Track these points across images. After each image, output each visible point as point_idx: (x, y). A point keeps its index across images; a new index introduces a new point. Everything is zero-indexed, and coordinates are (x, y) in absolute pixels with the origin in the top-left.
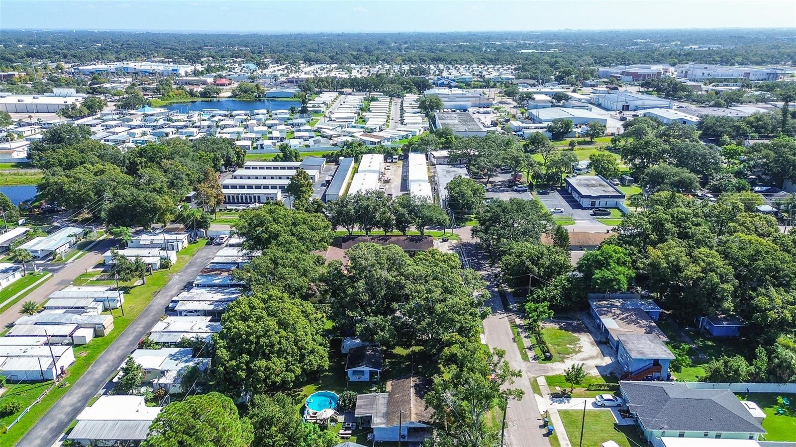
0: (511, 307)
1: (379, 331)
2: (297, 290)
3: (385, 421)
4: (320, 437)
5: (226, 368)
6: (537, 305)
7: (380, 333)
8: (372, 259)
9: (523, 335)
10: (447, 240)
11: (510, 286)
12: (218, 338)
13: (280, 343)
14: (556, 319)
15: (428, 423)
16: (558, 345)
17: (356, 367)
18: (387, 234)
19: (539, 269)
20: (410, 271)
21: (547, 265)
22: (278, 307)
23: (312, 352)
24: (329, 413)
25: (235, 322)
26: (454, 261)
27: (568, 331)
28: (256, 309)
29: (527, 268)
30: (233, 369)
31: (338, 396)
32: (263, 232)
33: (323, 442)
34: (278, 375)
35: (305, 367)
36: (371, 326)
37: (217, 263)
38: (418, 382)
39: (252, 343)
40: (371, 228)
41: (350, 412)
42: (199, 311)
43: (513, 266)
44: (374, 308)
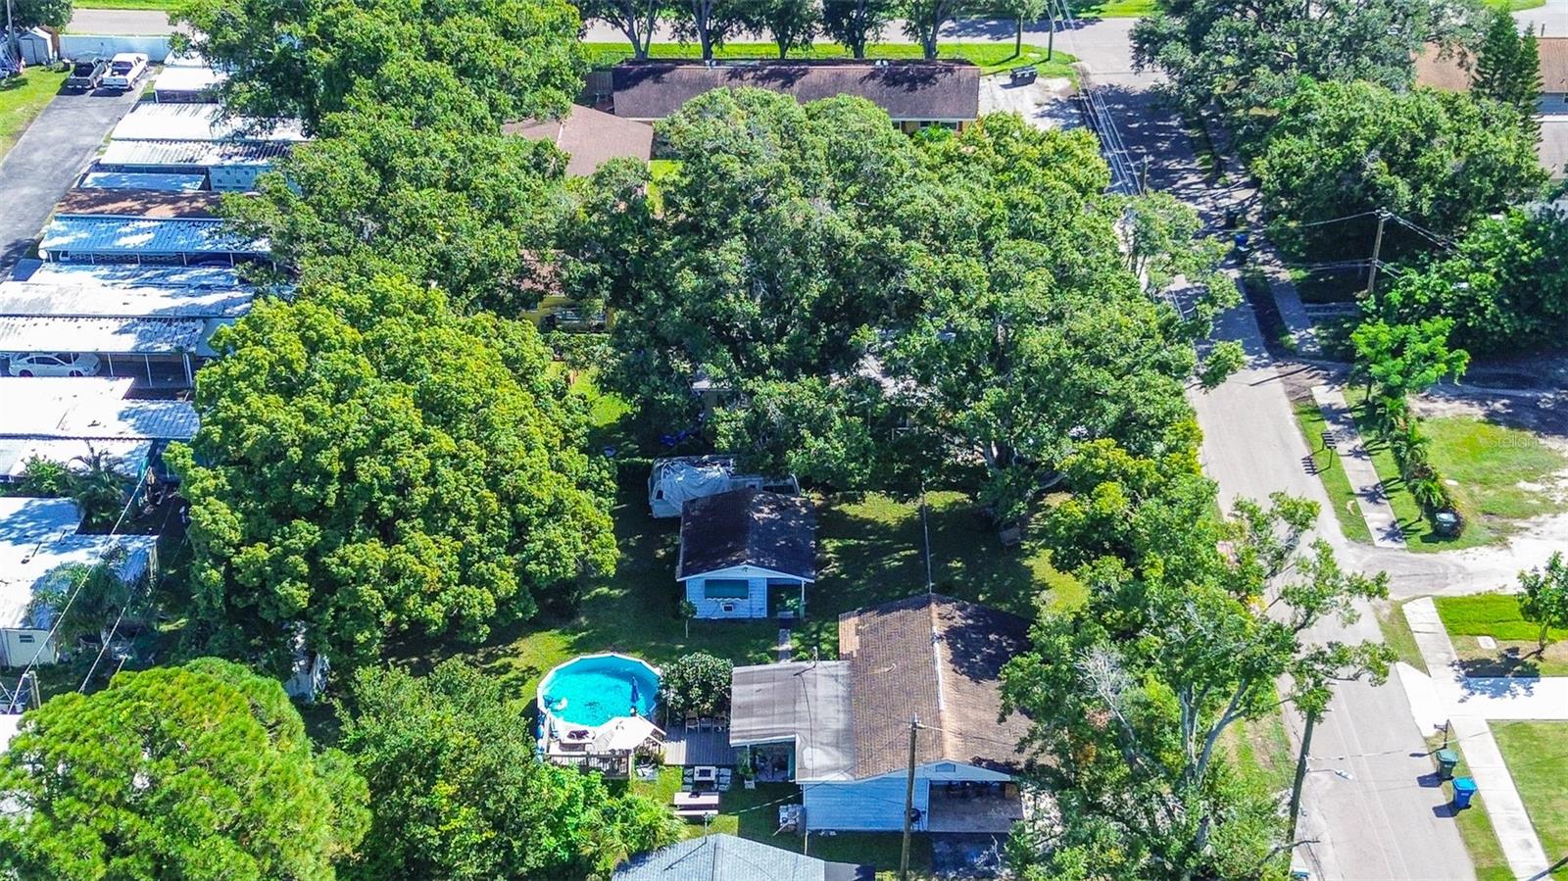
0: (1293, 338)
1: (806, 433)
2: (477, 276)
3: (844, 762)
4: (612, 819)
5: (231, 572)
6: (1400, 330)
7: (810, 440)
8: (769, 158)
9: (1343, 447)
10: (1031, 79)
11: (1289, 260)
12: (190, 462)
13: (431, 478)
14: (1476, 384)
15: (1008, 768)
16: (1485, 483)
17: (716, 567)
18: (790, 54)
19: (1415, 188)
20: (919, 205)
21: (1449, 171)
22: (416, 341)
23: (555, 512)
24: (633, 731)
25: (253, 398)
26: (1083, 163)
27: (1522, 427)
28: (329, 349)
29: (1370, 186)
30: (260, 573)
31: (657, 671)
32: (308, 42)
33: (624, 835)
34: (433, 597)
35: (532, 566)
36: (775, 415)
37: (120, 168)
38: (959, 622)
39: (327, 477)
40: (723, 31)
41: (706, 730)
42: (76, 356)
43: (1313, 179)
44: (781, 348)
